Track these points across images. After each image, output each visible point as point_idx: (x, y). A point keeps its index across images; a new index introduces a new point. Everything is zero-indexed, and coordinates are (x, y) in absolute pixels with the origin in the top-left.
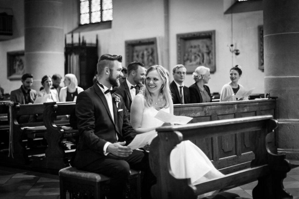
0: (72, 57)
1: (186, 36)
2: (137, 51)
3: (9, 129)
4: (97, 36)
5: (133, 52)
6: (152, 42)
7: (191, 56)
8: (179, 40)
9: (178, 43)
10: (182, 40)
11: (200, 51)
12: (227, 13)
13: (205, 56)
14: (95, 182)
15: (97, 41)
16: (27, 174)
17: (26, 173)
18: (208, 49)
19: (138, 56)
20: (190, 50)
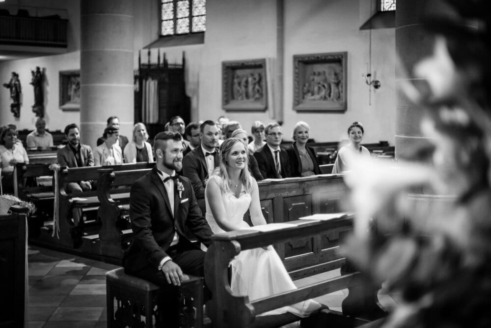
0: (148, 83)
1: (307, 59)
2: (238, 77)
3: (53, 198)
4: (184, 53)
5: (233, 78)
6: (259, 65)
7: (314, 86)
8: (296, 63)
9: (295, 68)
10: (301, 64)
11: (325, 80)
12: (363, 28)
13: (333, 87)
14: (146, 291)
15: (184, 60)
16: (76, 261)
17: (74, 259)
18: (337, 79)
19: (239, 84)
20: (312, 78)
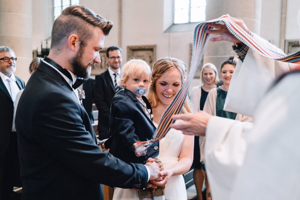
1: (134, 48)
9: (128, 53)
10: (131, 51)
